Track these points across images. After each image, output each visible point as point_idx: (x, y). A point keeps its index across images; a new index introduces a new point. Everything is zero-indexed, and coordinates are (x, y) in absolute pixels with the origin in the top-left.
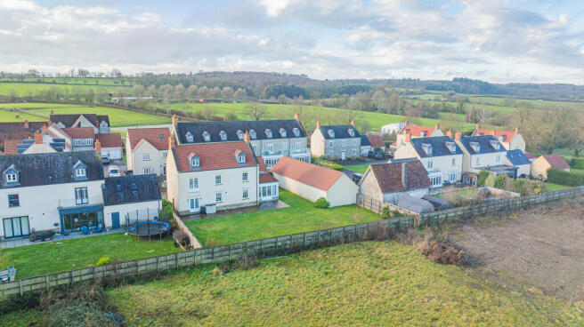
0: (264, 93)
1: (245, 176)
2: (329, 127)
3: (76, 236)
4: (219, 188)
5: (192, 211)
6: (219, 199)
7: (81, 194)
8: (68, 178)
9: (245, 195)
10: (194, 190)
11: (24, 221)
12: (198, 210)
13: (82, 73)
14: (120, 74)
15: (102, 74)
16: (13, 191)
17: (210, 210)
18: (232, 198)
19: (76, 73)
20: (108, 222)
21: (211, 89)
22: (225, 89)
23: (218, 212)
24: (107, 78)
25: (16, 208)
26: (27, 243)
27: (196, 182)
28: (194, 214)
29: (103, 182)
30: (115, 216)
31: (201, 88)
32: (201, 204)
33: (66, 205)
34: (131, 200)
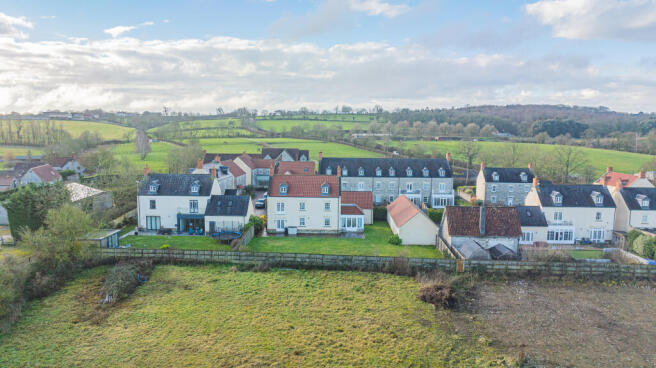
0: (530, 130)
1: (327, 206)
2: (496, 170)
3: (185, 235)
4: (302, 214)
5: (278, 230)
6: (302, 223)
7: (194, 205)
8: (187, 193)
9: (327, 223)
10: (280, 212)
11: (153, 219)
12: (282, 230)
13: (346, 110)
14: (381, 110)
15: (364, 110)
16: (153, 198)
17: (290, 232)
18: (315, 224)
19: (340, 109)
20: (207, 228)
21: (452, 126)
22: (470, 125)
23: (298, 235)
24: (367, 114)
25: (153, 210)
26: (155, 234)
27: (283, 206)
28: (280, 233)
29: (209, 198)
30: (212, 224)
31: (441, 125)
32: (286, 225)
33: (183, 212)
34: (224, 213)
